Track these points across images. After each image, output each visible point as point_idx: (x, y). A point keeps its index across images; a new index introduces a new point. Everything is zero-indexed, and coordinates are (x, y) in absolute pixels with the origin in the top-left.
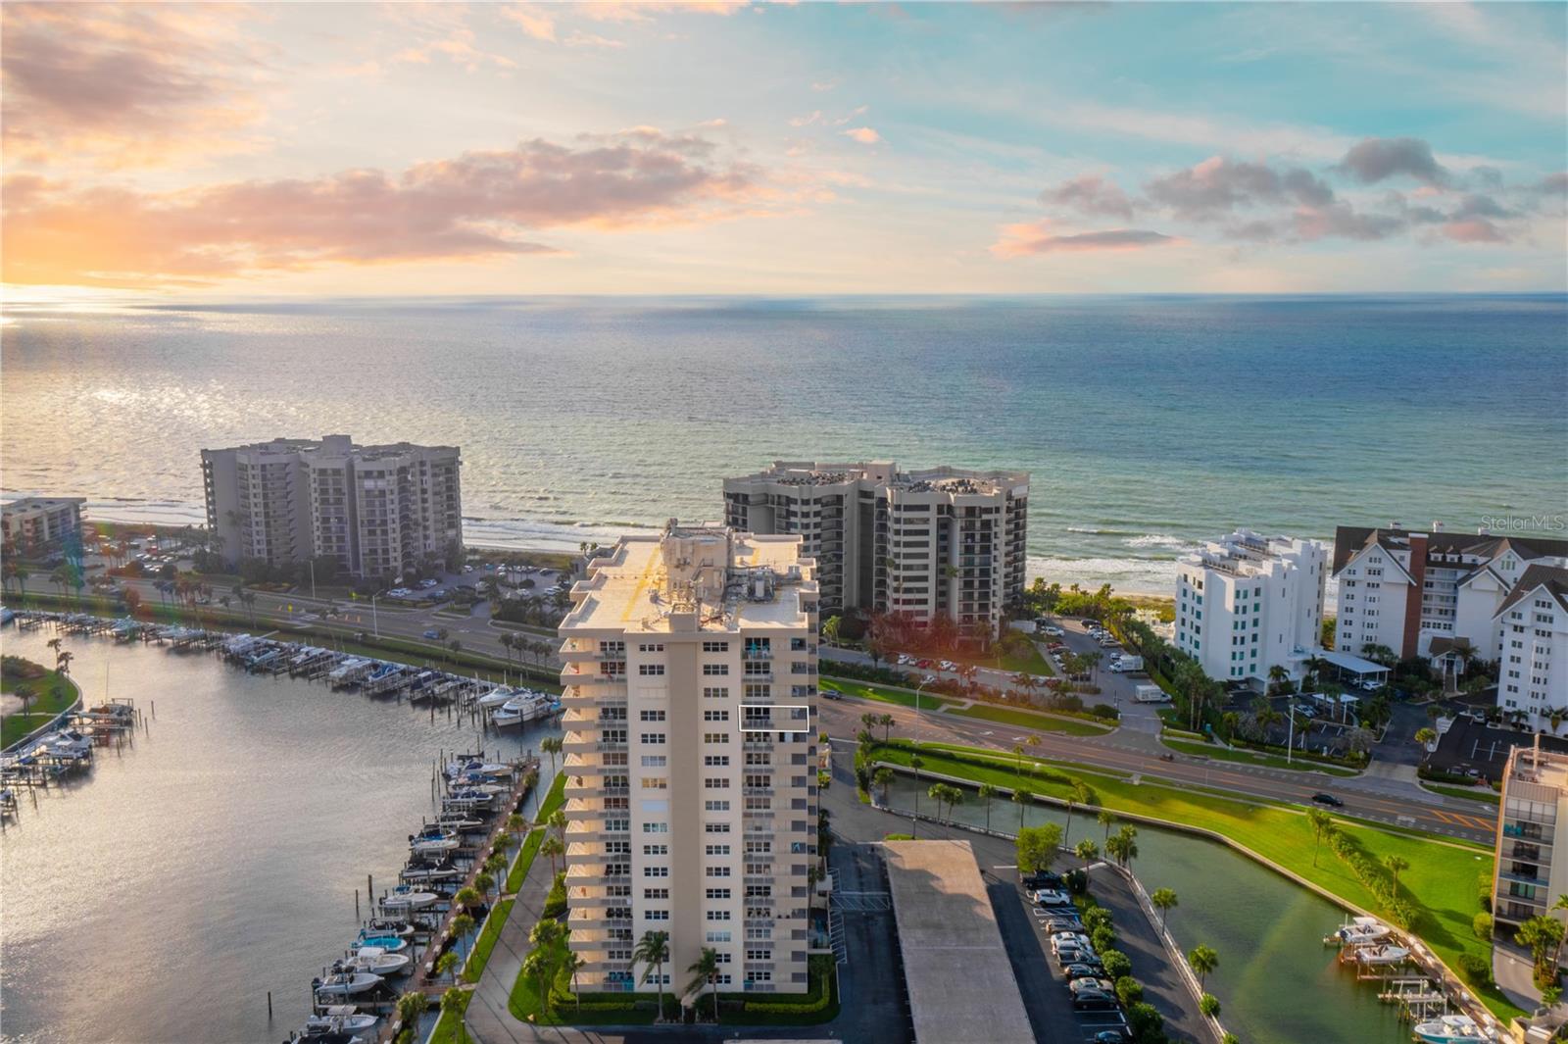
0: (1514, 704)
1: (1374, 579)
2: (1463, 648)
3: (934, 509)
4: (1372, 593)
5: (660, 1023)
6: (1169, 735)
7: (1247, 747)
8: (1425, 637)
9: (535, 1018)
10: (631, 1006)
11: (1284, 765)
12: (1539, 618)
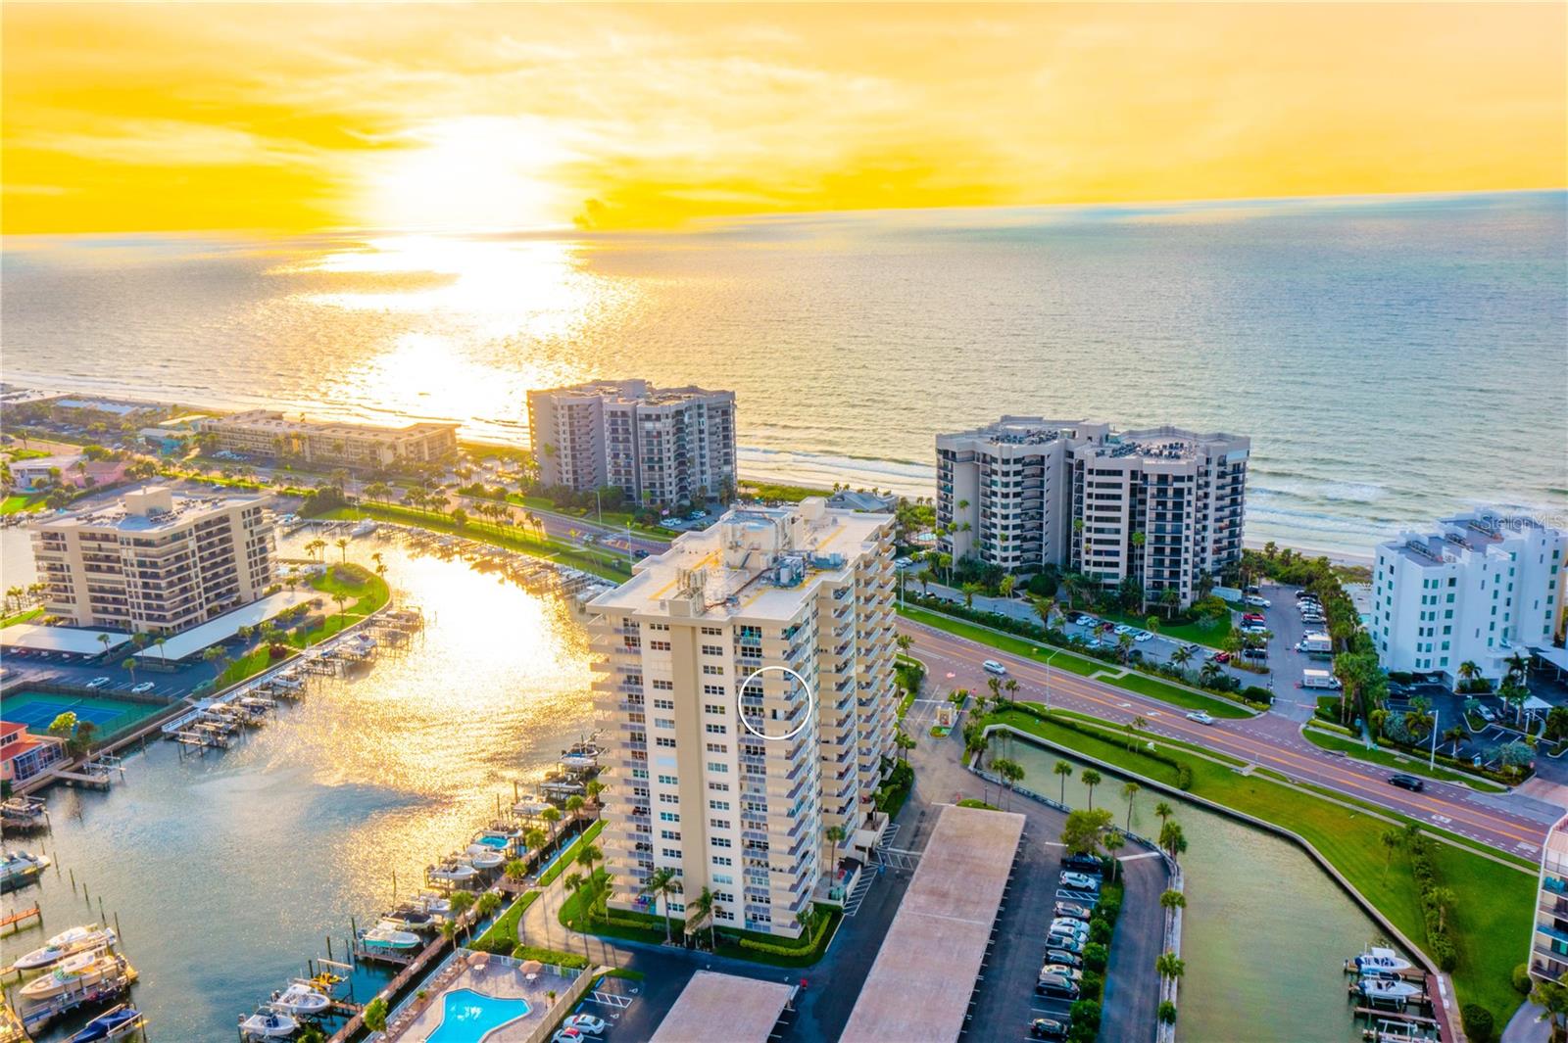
3: (1127, 475)
5: (668, 945)
6: (1315, 726)
7: (1396, 747)
9: (573, 924)
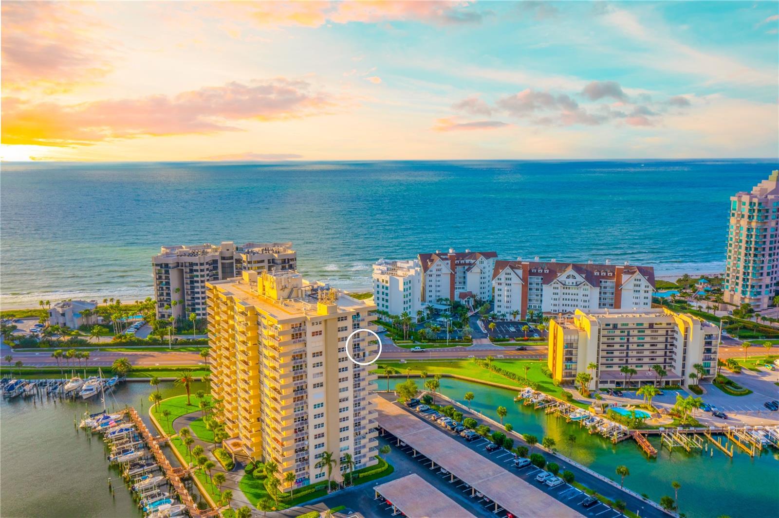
0: (500, 312)
1: (439, 273)
2: (471, 295)
3: (266, 261)
4: (438, 278)
6: (398, 343)
7: (429, 342)
8: (457, 292)
9: (276, 508)
10: (313, 490)
11: (446, 346)
12: (506, 279)
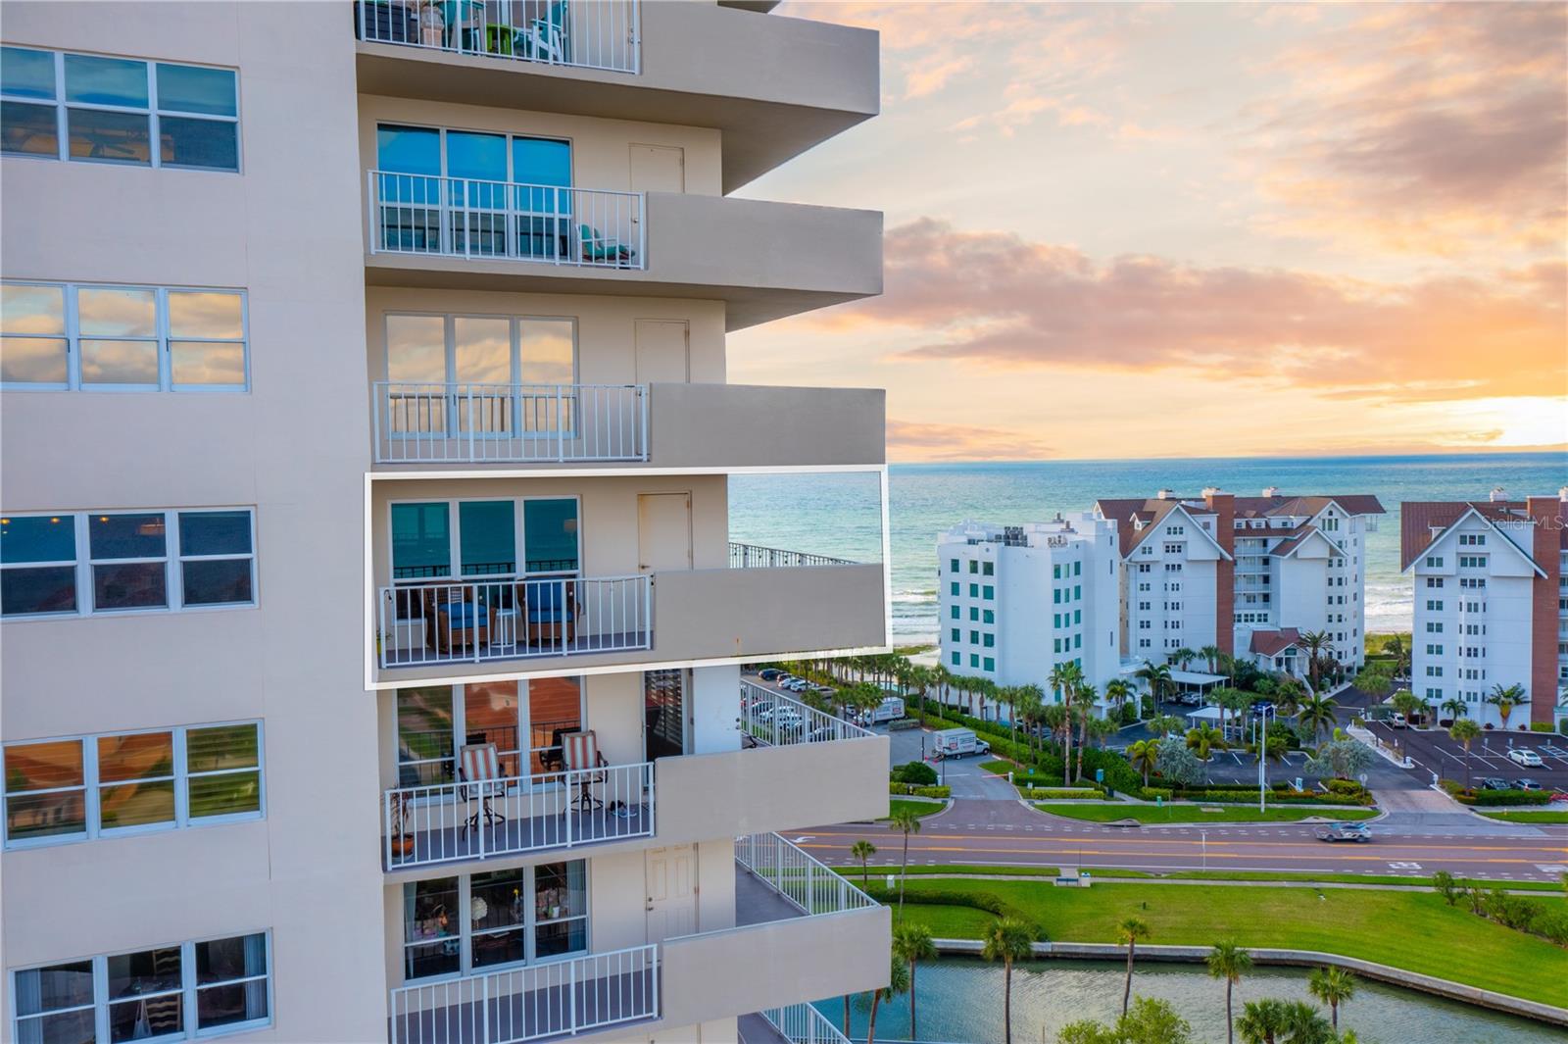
0: (1439, 694)
1: (1174, 558)
4: (1174, 578)
6: (1041, 797)
8: (1242, 632)
11: (1256, 816)
12: (1464, 562)
